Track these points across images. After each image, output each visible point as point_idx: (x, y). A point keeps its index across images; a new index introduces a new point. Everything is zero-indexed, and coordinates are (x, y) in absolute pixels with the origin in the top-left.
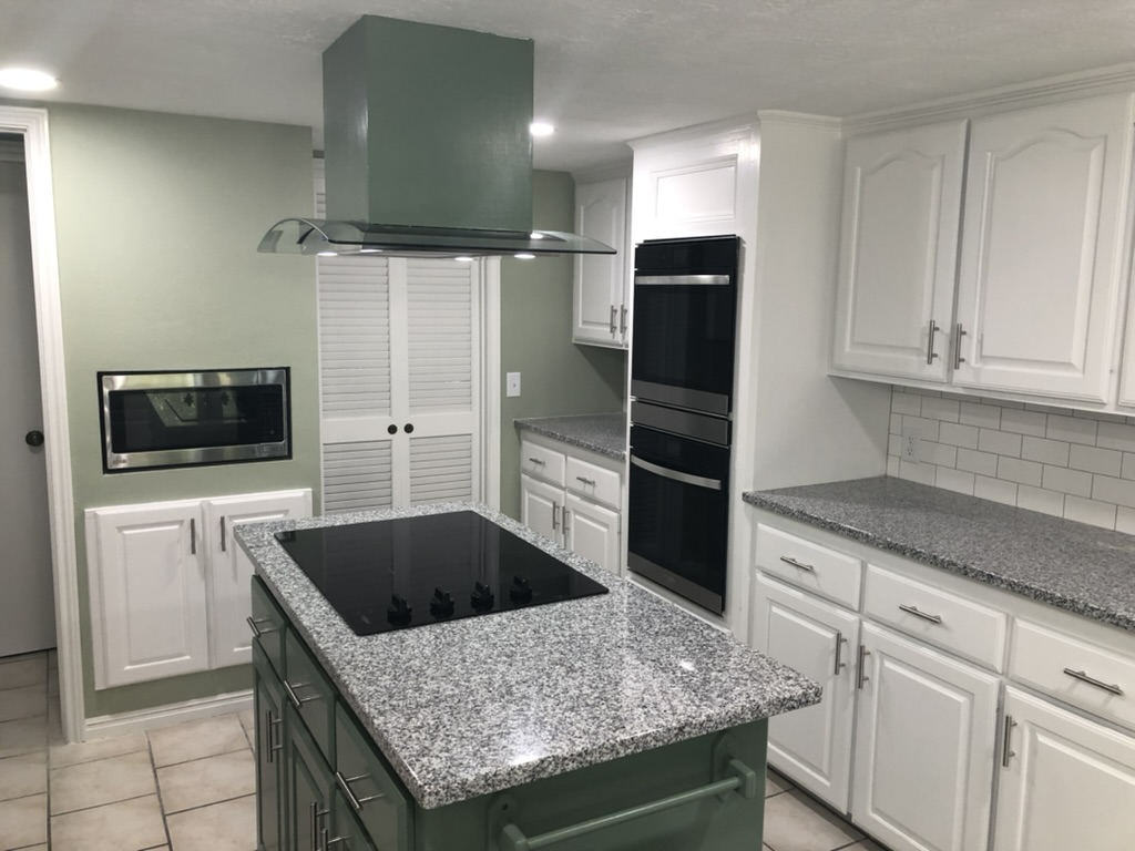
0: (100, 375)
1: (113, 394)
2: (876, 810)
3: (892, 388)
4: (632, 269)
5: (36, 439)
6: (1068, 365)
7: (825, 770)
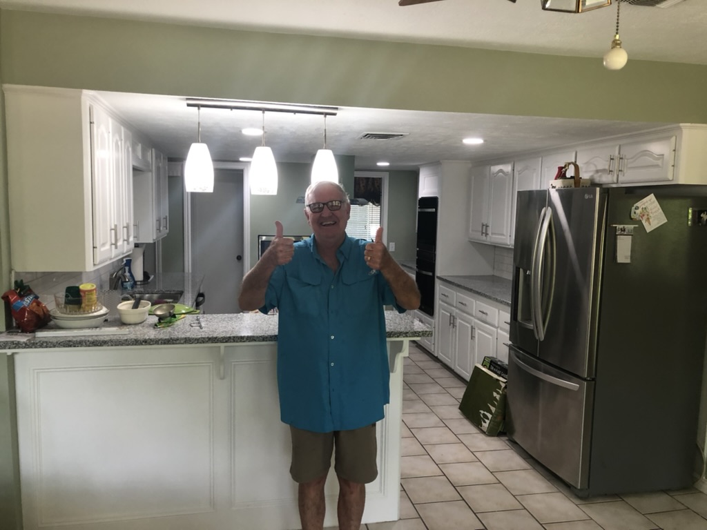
0: (259, 236)
1: (262, 241)
2: (458, 365)
3: (495, 246)
4: (418, 206)
5: (240, 258)
6: (503, 235)
7: (450, 357)
